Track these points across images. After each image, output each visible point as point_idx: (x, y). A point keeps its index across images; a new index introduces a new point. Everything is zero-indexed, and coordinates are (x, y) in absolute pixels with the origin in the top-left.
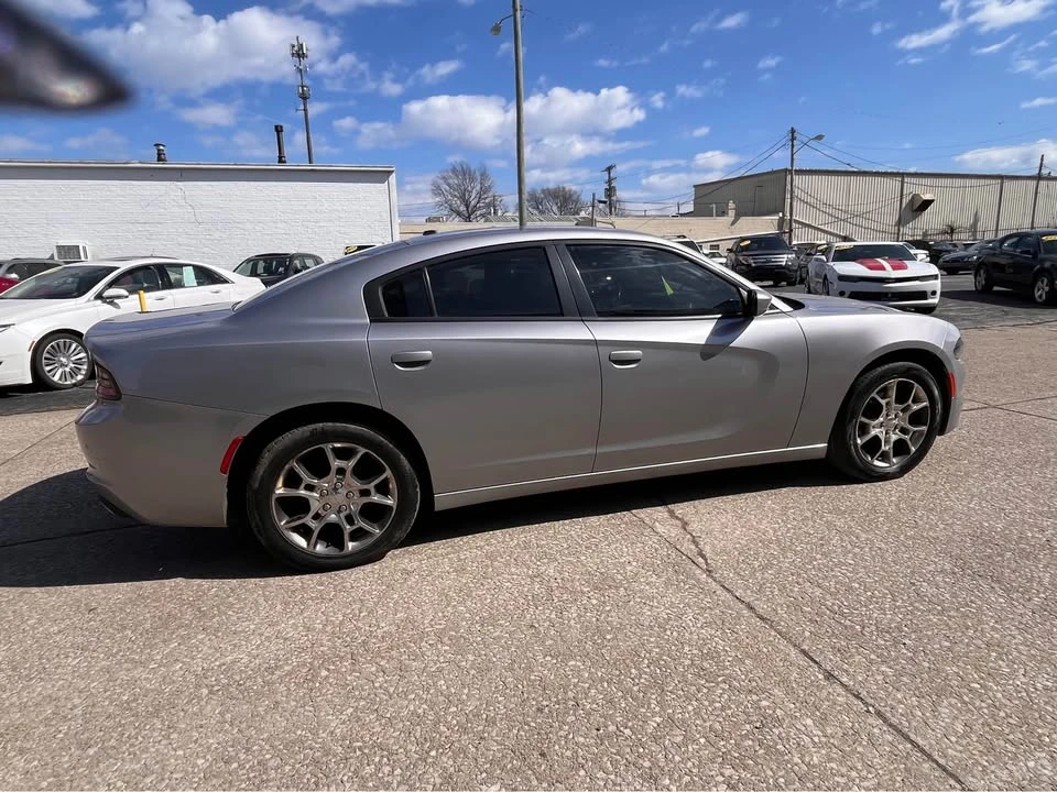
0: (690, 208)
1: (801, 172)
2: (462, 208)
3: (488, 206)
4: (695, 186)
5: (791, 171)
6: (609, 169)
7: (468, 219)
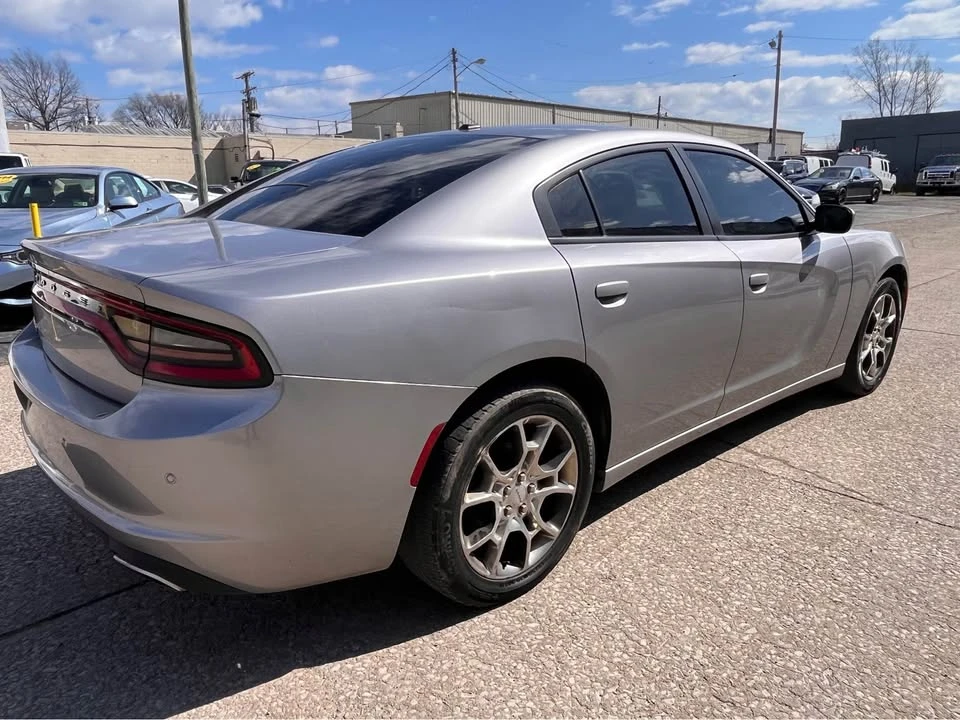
0: (349, 127)
1: (464, 96)
2: (35, 113)
3: (75, 112)
4: (351, 104)
5: (454, 94)
6: (246, 76)
7: (46, 127)
